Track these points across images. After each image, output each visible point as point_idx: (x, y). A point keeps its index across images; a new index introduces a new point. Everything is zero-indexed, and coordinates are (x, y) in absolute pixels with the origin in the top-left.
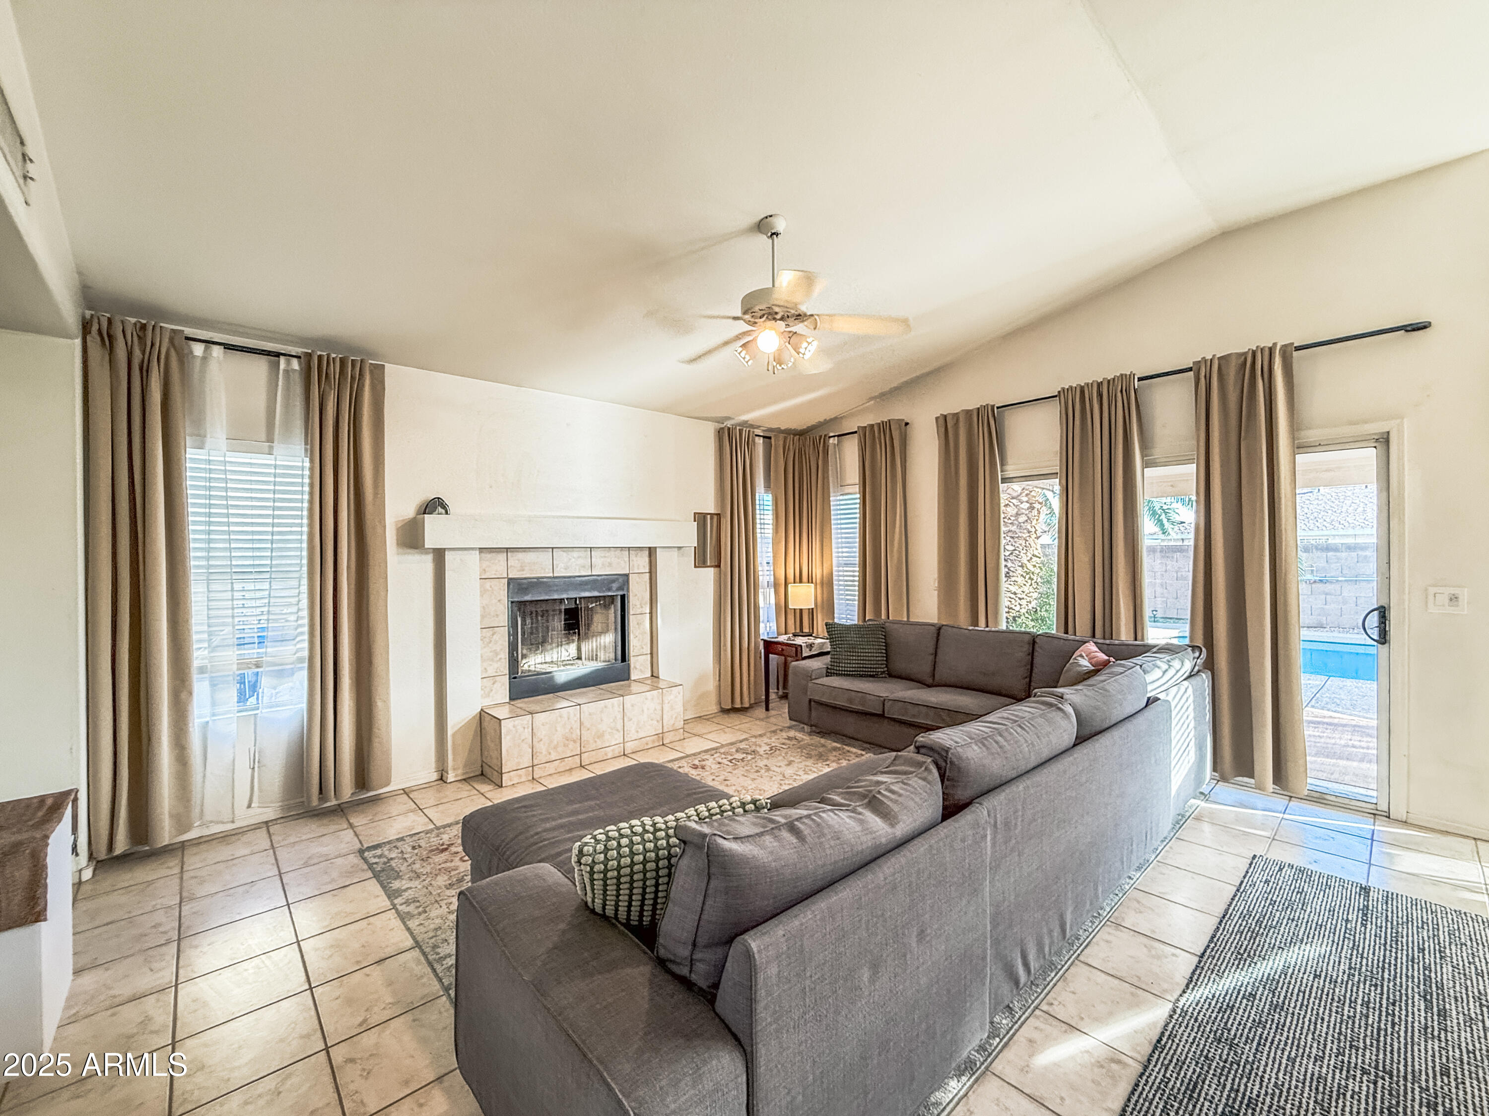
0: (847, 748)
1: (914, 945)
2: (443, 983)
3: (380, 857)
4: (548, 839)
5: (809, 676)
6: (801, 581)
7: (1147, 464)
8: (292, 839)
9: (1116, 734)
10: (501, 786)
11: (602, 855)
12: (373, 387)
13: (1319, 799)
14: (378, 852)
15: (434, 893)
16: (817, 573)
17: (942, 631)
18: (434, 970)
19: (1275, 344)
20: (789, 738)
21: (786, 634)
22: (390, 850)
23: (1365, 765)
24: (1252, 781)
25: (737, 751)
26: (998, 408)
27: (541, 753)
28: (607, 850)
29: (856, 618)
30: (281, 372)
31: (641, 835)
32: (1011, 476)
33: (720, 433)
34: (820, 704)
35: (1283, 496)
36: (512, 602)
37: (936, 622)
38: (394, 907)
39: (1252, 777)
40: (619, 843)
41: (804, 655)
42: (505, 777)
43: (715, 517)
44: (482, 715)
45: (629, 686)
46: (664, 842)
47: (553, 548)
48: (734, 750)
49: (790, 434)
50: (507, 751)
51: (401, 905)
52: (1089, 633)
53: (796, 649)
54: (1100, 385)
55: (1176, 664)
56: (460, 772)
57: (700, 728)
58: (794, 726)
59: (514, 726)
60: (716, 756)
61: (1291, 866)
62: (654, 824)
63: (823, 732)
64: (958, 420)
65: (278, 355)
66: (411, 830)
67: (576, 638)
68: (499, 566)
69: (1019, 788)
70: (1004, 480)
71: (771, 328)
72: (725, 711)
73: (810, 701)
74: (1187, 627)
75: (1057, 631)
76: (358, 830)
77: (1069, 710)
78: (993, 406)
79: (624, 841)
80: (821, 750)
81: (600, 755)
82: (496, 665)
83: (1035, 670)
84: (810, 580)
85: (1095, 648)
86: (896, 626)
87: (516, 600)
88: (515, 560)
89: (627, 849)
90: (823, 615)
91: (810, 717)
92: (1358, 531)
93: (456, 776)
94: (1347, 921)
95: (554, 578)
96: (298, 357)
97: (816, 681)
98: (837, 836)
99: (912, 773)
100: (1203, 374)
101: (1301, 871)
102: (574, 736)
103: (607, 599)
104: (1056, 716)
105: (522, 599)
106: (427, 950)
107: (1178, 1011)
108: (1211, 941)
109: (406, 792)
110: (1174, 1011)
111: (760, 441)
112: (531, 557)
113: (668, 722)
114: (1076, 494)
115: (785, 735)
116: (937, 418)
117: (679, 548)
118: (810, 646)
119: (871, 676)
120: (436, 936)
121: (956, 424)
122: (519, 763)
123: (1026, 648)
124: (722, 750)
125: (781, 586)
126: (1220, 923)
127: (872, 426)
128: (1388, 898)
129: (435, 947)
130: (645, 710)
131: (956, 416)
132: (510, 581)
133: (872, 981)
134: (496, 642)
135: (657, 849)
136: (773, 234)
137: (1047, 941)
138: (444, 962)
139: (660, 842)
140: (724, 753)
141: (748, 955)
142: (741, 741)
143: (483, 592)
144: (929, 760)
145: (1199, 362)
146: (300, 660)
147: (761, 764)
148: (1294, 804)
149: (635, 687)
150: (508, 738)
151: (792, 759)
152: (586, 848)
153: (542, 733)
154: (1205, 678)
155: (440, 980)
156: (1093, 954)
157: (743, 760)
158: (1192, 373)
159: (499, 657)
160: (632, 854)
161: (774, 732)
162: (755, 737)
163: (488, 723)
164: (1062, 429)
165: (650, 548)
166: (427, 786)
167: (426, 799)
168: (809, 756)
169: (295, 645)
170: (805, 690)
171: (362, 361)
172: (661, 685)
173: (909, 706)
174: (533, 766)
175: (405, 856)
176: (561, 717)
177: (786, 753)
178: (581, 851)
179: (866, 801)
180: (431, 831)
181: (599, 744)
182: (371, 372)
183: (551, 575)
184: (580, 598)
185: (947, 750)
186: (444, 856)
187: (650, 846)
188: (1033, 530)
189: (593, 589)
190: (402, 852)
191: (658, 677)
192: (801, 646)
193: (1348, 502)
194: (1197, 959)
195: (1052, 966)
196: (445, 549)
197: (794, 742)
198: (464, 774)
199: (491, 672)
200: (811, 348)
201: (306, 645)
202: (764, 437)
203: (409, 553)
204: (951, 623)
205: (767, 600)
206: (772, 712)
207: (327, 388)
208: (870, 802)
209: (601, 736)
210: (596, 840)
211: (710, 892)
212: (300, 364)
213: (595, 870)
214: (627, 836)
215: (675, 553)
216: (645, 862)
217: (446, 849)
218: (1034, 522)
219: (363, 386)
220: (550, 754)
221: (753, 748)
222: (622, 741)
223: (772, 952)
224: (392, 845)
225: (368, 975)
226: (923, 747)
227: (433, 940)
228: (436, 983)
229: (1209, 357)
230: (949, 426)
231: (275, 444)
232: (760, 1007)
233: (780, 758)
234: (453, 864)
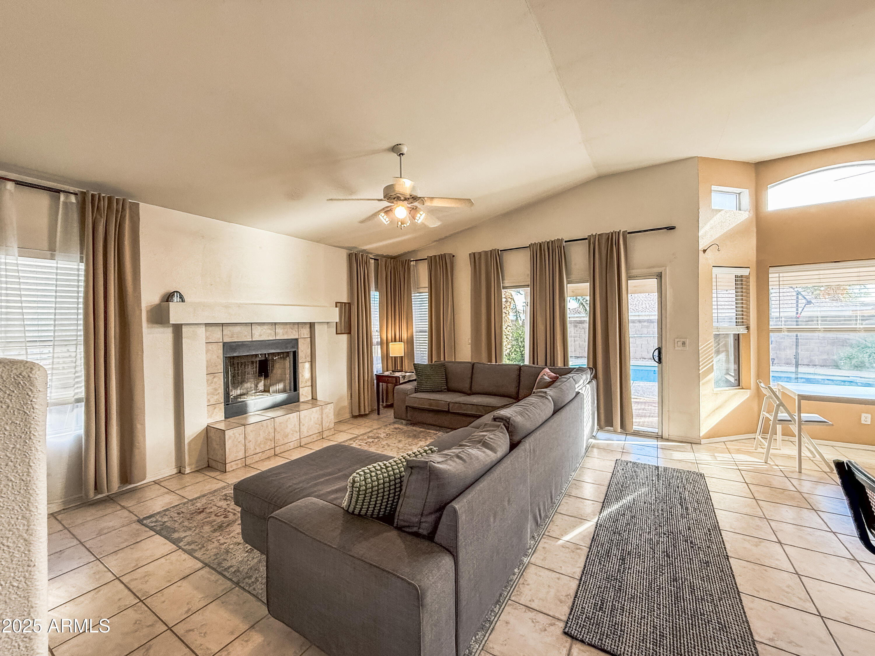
0: (428, 431)
1: (507, 505)
2: (233, 581)
3: (156, 522)
4: (298, 488)
5: (406, 393)
6: (395, 341)
7: (568, 283)
8: (80, 521)
9: (567, 408)
10: (226, 472)
11: (364, 482)
12: (131, 217)
13: (637, 434)
14: (154, 519)
15: (205, 536)
16: (405, 336)
17: (475, 365)
18: (224, 576)
19: (620, 231)
20: (395, 428)
21: (387, 371)
22: (162, 517)
23: (651, 419)
24: (612, 428)
25: (368, 438)
26: (501, 251)
27: (250, 449)
28: (365, 479)
29: (427, 361)
30: (61, 203)
31: (380, 470)
32: (507, 286)
33: (350, 256)
34: (414, 408)
35: (623, 299)
36: (226, 357)
37: (470, 361)
38: (180, 548)
39: (612, 427)
40: (371, 475)
41: (401, 382)
42: (228, 466)
43: (347, 305)
44: (208, 429)
45: (299, 406)
46: (392, 473)
47: (251, 323)
48: (366, 437)
49: (388, 258)
50: (229, 449)
51: (185, 546)
52: (544, 364)
53: (396, 379)
54: (548, 243)
55: (584, 377)
56: (193, 466)
57: (343, 427)
58: (397, 421)
59: (234, 434)
60: (356, 441)
61: (631, 462)
62: (385, 465)
63: (413, 424)
64: (480, 256)
65: (58, 191)
66: (171, 504)
67: (263, 378)
68: (217, 335)
69: (537, 434)
70: (504, 288)
71: (402, 206)
72: (355, 417)
73: (407, 407)
74: (586, 361)
75: (530, 363)
76: (130, 509)
77: (550, 398)
78: (498, 250)
79: (373, 474)
80: (415, 433)
81: (287, 447)
82: (216, 397)
83: (521, 383)
84: (401, 340)
85: (549, 371)
86: (450, 364)
87: (228, 356)
88: (227, 331)
89: (375, 478)
90: (408, 360)
91: (407, 416)
92: (640, 313)
93: (191, 469)
94: (653, 480)
95: (252, 341)
96: (76, 194)
97: (412, 396)
98: (477, 458)
99: (496, 430)
100: (592, 242)
101: (634, 463)
102: (271, 437)
103: (285, 354)
104: (546, 401)
105: (232, 355)
106: (215, 566)
107: (599, 525)
108: (606, 496)
109: (155, 482)
110: (597, 525)
111: (372, 261)
112: (238, 329)
113: (326, 425)
114: (538, 296)
115: (392, 427)
116: (470, 254)
117: (328, 323)
118: (404, 377)
119: (440, 391)
120: (217, 558)
121: (480, 258)
122: (237, 456)
123: (517, 373)
124: (360, 438)
125: (385, 344)
126: (608, 488)
127: (435, 256)
128: (665, 469)
129: (219, 564)
130: (312, 419)
131: (480, 253)
132: (225, 344)
133: (494, 522)
134: (216, 383)
135: (389, 476)
136: (401, 154)
137: (547, 504)
138: (230, 570)
139: (390, 473)
140: (361, 440)
141: (455, 511)
142: (369, 433)
143: (207, 351)
144: (502, 424)
145: (590, 236)
146: (78, 401)
147: (384, 443)
148: (628, 437)
149: (302, 406)
150: (230, 441)
151: (400, 439)
152: (356, 479)
153: (250, 437)
154: (594, 382)
155: (230, 580)
156: (563, 509)
157: (373, 442)
158: (587, 241)
159: (218, 392)
160: (378, 479)
161: (386, 426)
162: (376, 429)
163: (212, 434)
164: (531, 264)
165: (310, 323)
166: (170, 478)
167: (173, 485)
168: (409, 437)
169: (74, 390)
170: (404, 401)
171: (124, 200)
172: (319, 403)
173: (463, 406)
174: (245, 458)
175: (176, 519)
176: (262, 426)
177: (396, 437)
178: (354, 481)
179: (481, 444)
180: (187, 503)
181: (286, 441)
182: (130, 208)
183: (251, 340)
184: (268, 354)
185: (509, 419)
186: (202, 516)
187: (386, 475)
188: (507, 312)
189: (277, 348)
190: (171, 517)
191: (316, 399)
192: (399, 377)
193: (636, 300)
194: (602, 504)
195: (546, 517)
196: (182, 325)
197: (399, 430)
198: (197, 467)
199: (212, 402)
200: (421, 218)
201: (83, 389)
202: (375, 259)
203: (155, 327)
204: (478, 361)
205: (377, 352)
206: (381, 416)
207: (98, 217)
208: (483, 444)
209: (287, 436)
210: (360, 475)
211: (431, 488)
212: (76, 199)
213: (361, 489)
214: (374, 472)
215: (326, 326)
216: (384, 483)
217: (203, 511)
218: (508, 308)
219: (125, 216)
220: (256, 449)
221: (377, 435)
222: (299, 438)
223: (463, 509)
224: (162, 514)
225: (180, 587)
226: (497, 418)
227: (216, 561)
228: (228, 582)
229: (594, 234)
230: (476, 259)
231: (57, 253)
232: (460, 534)
233: (394, 439)
234: (211, 519)
